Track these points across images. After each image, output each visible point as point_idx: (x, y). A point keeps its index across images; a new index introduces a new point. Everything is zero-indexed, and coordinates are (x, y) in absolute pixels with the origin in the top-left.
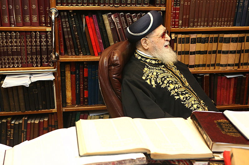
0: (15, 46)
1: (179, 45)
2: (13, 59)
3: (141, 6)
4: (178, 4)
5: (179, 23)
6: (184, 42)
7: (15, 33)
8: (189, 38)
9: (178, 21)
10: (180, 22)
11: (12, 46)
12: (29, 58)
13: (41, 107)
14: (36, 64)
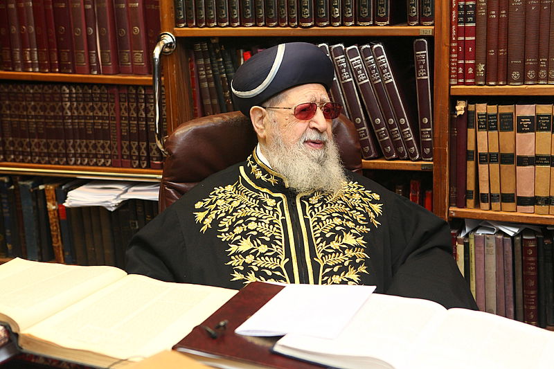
0: (100, 118)
1: (482, 135)
2: (95, 147)
3: (370, 25)
4: (470, 16)
5: (475, 70)
6: (496, 125)
7: (100, 88)
8: (512, 114)
9: (475, 66)
10: (481, 67)
11: (94, 118)
12: (125, 146)
14: (137, 162)
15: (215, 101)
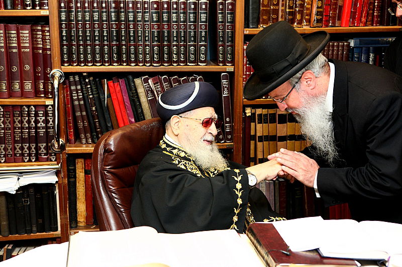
1: (259, 126)
3: (196, 65)
6: (268, 120)
8: (275, 114)
12: (18, 148)
13: (34, 229)
14: (28, 157)
15: (84, 113)
